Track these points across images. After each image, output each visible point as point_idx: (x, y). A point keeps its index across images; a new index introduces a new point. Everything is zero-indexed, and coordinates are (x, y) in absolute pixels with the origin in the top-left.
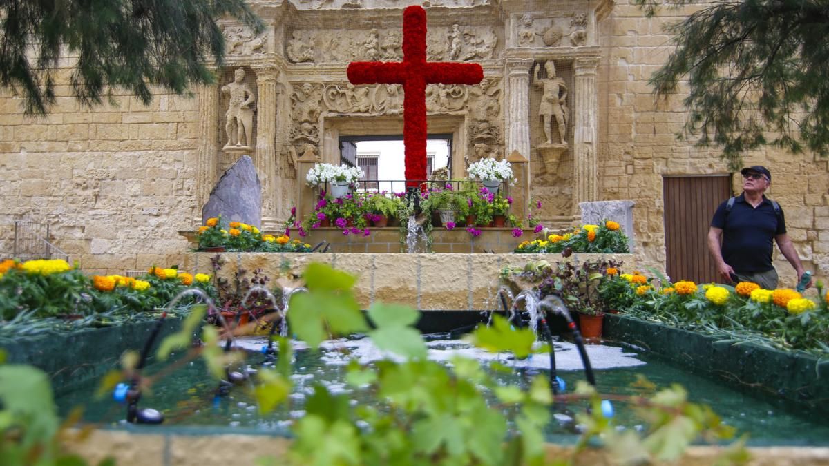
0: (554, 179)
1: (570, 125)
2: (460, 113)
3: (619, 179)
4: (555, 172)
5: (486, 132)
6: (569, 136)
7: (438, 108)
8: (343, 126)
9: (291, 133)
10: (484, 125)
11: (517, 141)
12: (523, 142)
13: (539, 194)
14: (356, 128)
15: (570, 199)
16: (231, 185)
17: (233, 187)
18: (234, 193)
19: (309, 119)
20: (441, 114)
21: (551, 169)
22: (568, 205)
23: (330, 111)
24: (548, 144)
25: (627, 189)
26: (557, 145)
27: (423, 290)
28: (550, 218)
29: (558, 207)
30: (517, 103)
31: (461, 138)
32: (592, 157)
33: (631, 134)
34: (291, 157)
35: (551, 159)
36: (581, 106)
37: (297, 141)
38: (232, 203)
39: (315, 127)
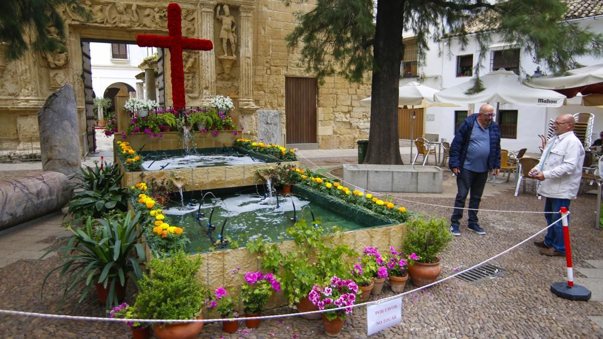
0: (229, 77)
1: (238, 45)
3: (263, 77)
4: (229, 73)
6: (237, 53)
7: (154, 25)
8: (84, 31)
11: (207, 54)
12: (211, 54)
13: (220, 85)
14: (94, 33)
15: (238, 89)
16: (61, 102)
17: (62, 104)
18: (63, 107)
20: (157, 30)
21: (227, 71)
23: (73, 20)
24: (225, 56)
25: (267, 83)
26: (231, 58)
30: (207, 30)
32: (250, 66)
33: (269, 51)
35: (227, 66)
36: (244, 35)
38: (62, 113)
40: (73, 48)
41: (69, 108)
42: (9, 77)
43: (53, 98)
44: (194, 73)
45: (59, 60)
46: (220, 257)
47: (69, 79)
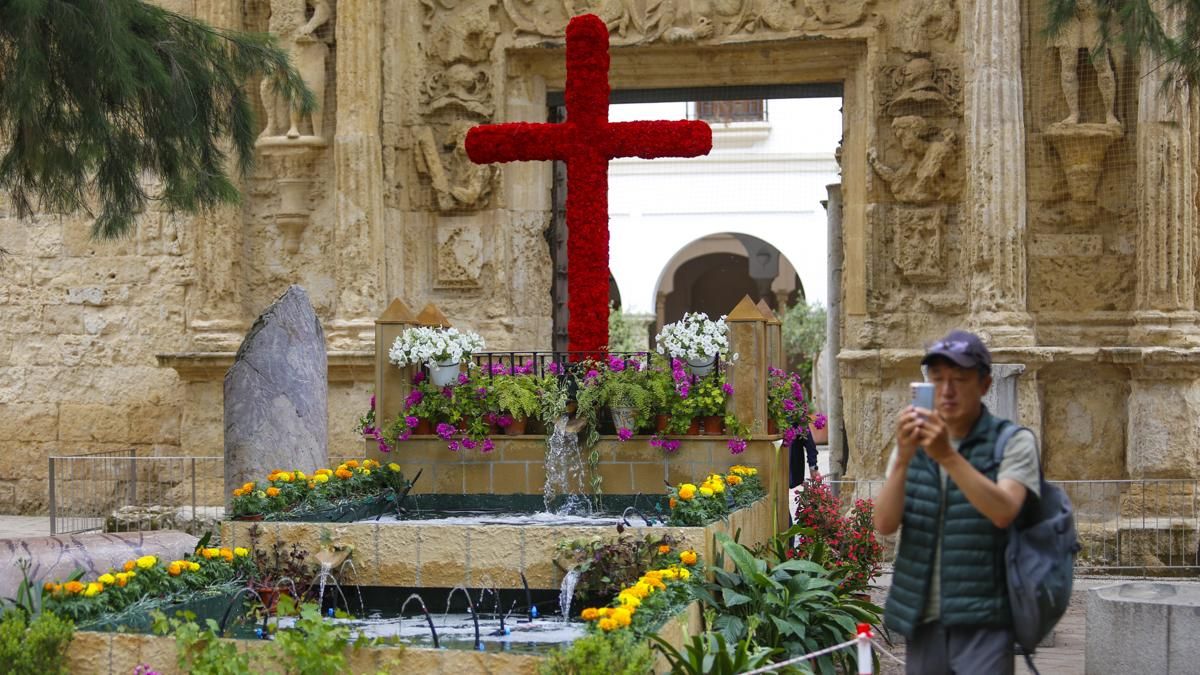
0: (1089, 213)
1: (1129, 73)
2: (855, 33)
4: (1092, 197)
5: (921, 84)
6: (1126, 104)
7: (797, 20)
8: (556, 68)
9: (423, 93)
10: (916, 66)
11: (989, 120)
12: (1003, 121)
13: (1052, 253)
15: (1132, 267)
16: (271, 342)
17: (275, 347)
18: (277, 356)
19: (467, 54)
20: (806, 38)
21: (1081, 189)
22: (1124, 284)
23: (521, 33)
24: (1069, 124)
26: (1092, 129)
27: (472, 565)
28: (1079, 317)
29: (1100, 288)
30: (989, 19)
31: (860, 99)
32: (1181, 159)
35: (1080, 165)
37: (439, 112)
38: (274, 375)
39: (482, 74)
41: (293, 358)
42: (314, 251)
43: (257, 328)
44: (953, 202)
46: (132, 647)
47: (496, 249)
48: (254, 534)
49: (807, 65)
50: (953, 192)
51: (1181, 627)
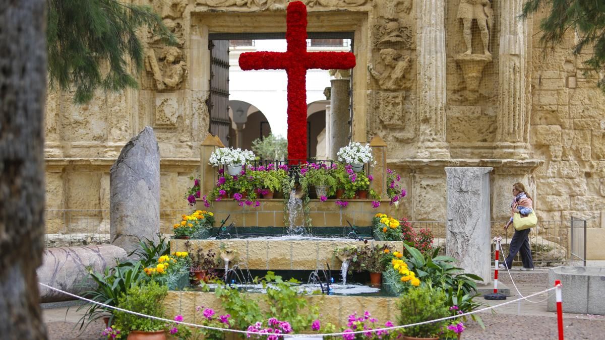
0: (475, 96)
1: (495, 31)
2: (362, 9)
3: (559, 94)
4: (477, 88)
5: (394, 34)
7: (334, 2)
8: (214, 22)
9: (149, 32)
10: (392, 25)
11: (430, 52)
12: (436, 52)
13: (457, 115)
14: (231, 24)
15: (495, 122)
16: (137, 154)
17: (139, 156)
18: (140, 161)
19: (171, 14)
20: (339, 11)
21: (472, 85)
22: (491, 130)
23: (198, 4)
24: (467, 54)
25: (567, 107)
26: (478, 57)
27: (293, 259)
28: (470, 145)
29: (480, 131)
30: (431, 4)
31: (363, 40)
32: (520, 72)
33: (573, 38)
34: (150, 63)
35: (473, 73)
37: (157, 42)
38: (138, 170)
39: (178, 24)
40: (195, 52)
41: (148, 162)
42: (96, 109)
43: (128, 148)
44: (408, 90)
45: (171, 76)
46: (191, 297)
47: (185, 109)
48: (187, 245)
49: (337, 23)
50: (408, 85)
51: (594, 285)
